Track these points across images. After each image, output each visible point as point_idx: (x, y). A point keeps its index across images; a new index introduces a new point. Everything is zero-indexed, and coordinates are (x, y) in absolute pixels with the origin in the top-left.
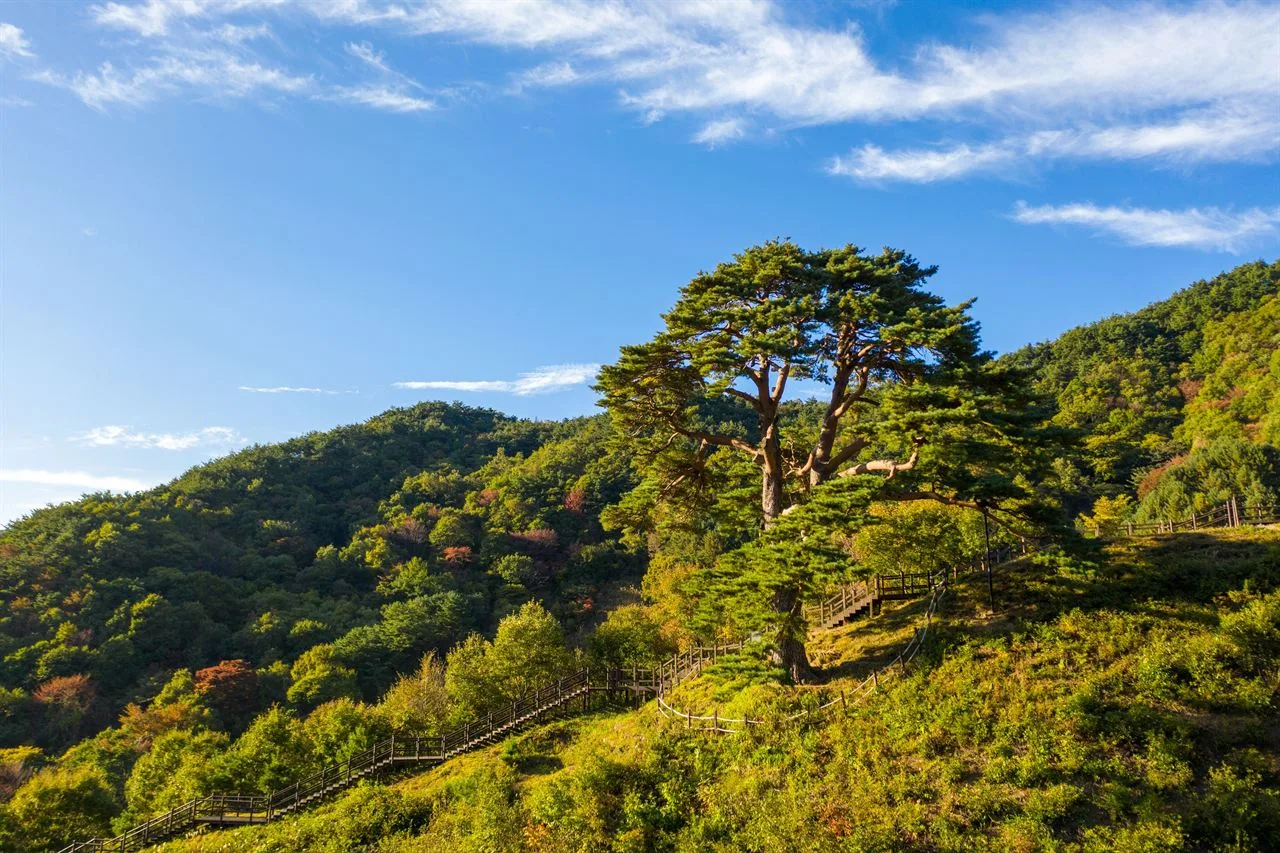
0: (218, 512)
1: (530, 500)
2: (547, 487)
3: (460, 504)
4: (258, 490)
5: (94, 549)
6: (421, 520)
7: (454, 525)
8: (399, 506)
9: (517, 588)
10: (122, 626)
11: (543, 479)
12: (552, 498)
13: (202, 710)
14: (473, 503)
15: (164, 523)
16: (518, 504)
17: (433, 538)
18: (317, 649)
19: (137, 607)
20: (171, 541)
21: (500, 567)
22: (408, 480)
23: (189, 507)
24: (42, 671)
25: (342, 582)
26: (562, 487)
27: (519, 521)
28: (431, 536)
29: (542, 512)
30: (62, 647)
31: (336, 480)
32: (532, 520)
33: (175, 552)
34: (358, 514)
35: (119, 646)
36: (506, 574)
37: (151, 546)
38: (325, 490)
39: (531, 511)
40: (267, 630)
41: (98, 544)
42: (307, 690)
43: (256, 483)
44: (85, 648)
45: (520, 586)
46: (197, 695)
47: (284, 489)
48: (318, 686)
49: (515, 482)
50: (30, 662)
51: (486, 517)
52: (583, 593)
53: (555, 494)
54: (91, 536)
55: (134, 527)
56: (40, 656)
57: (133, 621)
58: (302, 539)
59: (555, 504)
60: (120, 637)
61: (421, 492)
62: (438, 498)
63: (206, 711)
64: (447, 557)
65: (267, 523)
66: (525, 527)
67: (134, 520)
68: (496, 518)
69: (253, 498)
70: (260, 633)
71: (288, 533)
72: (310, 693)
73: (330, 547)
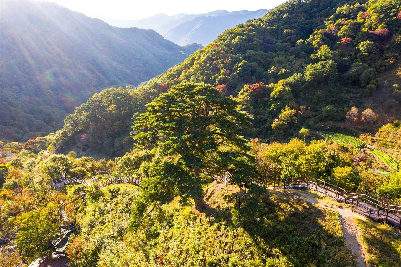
0: (272, 28)
1: (382, 16)
2: (391, 9)
3: (355, 18)
4: (286, 18)
5: (233, 45)
6: (337, 26)
7: (347, 29)
8: (331, 21)
9: (365, 54)
10: (236, 70)
11: (392, 5)
12: (392, 14)
13: (248, 98)
14: (360, 17)
15: (254, 34)
16: (376, 18)
17: (339, 34)
18: (282, 81)
19: (240, 64)
20: (255, 41)
21: (360, 46)
22: (338, 8)
23: (264, 26)
24: (217, 82)
25: (303, 52)
26: (398, 9)
27: (375, 25)
28: (338, 33)
29: (385, 21)
30: (221, 76)
31: (315, 10)
32: (380, 24)
33: (255, 44)
34: (318, 24)
35: (234, 76)
36: (362, 49)
37: (249, 42)
38: (310, 14)
39: (380, 20)
40: (272, 72)
41: (234, 44)
42: (276, 94)
43: (286, 15)
44: (227, 76)
45: (366, 53)
46: (248, 93)
47: (295, 16)
48: (278, 93)
49: (378, 8)
50: (214, 80)
51: (364, 23)
52: (392, 56)
53: (394, 12)
54: (233, 41)
55: (244, 37)
56: (216, 78)
57: (238, 69)
58: (295, 36)
59: (392, 16)
60: (235, 73)
61: (342, 13)
62: (347, 16)
63: (249, 98)
64: (342, 42)
65: (285, 31)
66: (377, 27)
67: (245, 34)
68: (366, 24)
69: (284, 21)
70: (270, 73)
71: (291, 34)
72: (276, 95)
73: (301, 40)
